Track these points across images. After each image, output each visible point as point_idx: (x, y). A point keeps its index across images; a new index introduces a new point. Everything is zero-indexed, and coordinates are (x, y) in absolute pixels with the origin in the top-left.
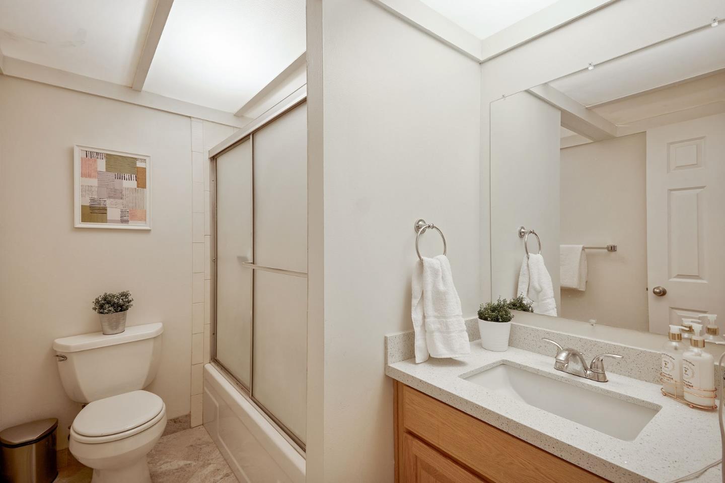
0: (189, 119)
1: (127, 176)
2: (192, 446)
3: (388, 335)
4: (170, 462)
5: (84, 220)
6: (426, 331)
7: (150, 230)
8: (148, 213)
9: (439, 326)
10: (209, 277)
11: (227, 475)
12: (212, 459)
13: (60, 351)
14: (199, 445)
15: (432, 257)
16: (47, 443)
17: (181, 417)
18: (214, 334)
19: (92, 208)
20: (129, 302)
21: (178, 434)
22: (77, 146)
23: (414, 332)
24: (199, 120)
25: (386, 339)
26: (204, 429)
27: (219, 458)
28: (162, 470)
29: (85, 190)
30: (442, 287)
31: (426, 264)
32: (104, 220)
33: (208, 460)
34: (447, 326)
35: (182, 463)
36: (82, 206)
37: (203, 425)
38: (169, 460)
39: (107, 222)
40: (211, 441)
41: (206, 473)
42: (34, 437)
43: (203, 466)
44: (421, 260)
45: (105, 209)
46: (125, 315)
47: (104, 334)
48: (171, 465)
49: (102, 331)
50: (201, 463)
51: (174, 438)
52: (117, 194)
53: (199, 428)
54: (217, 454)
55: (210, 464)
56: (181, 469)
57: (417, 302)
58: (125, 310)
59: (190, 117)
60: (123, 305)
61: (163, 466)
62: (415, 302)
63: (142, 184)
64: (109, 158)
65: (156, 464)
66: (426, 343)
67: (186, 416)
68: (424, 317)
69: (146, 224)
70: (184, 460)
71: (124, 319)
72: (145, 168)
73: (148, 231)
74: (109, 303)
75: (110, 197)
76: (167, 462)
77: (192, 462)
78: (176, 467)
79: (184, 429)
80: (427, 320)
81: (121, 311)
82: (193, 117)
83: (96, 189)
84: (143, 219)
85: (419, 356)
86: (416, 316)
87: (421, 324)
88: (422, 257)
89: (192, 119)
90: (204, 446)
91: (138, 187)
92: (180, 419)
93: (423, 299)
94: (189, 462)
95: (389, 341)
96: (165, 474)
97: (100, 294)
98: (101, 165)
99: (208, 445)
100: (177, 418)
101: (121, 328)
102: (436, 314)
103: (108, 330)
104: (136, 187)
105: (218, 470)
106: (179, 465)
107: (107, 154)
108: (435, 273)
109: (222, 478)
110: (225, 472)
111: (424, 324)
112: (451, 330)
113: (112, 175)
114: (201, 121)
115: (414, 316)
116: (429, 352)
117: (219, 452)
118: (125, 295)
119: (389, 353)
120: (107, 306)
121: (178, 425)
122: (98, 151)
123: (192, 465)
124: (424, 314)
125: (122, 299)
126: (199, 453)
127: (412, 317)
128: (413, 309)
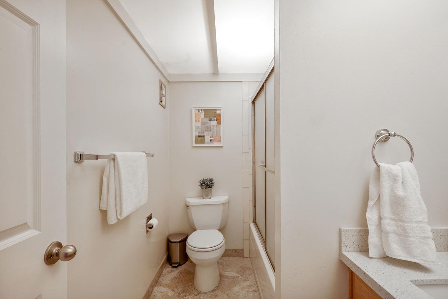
0: (241, 82)
1: (213, 119)
2: (242, 267)
3: (342, 228)
4: (230, 272)
5: (196, 142)
6: (382, 231)
7: (222, 146)
8: (221, 137)
9: (395, 228)
10: (251, 173)
11: (255, 291)
12: (250, 278)
13: (188, 204)
14: (245, 268)
15: (394, 164)
16: (183, 244)
17: (239, 249)
18: (254, 207)
19: (199, 136)
20: (213, 184)
21: (237, 258)
22: (194, 108)
23: (368, 230)
24: (246, 82)
25: (340, 230)
26: (250, 260)
27: (253, 279)
28: (226, 274)
29: (197, 128)
30: (400, 192)
31: (382, 170)
32: (203, 142)
33: (248, 278)
34: (405, 230)
35: (235, 275)
36: (196, 136)
37: (250, 257)
38: (230, 271)
39: (204, 143)
40: (252, 268)
41: (245, 285)
42: (179, 240)
43: (244, 280)
44: (378, 166)
45: (204, 136)
46: (211, 190)
47: (203, 199)
48: (230, 273)
49: (203, 197)
50: (244, 278)
51: (235, 260)
52: (208, 129)
53: (248, 259)
54: (253, 276)
55: (248, 281)
56: (234, 278)
57: (373, 204)
58: (210, 188)
59: (241, 81)
60: (210, 185)
61: (226, 273)
62: (371, 203)
63: (219, 123)
64: (205, 111)
65: (224, 270)
66: (382, 241)
67: (241, 250)
68: (380, 218)
69: (220, 143)
70: (236, 273)
71: (211, 192)
72: (220, 114)
73: (222, 147)
74: (204, 183)
75: (206, 131)
76: (229, 271)
77: (240, 276)
78: (232, 276)
79: (241, 257)
80: (383, 221)
81: (209, 188)
82: (243, 81)
83: (200, 127)
84: (219, 141)
85: (373, 252)
86: (371, 216)
87: (377, 224)
88: (379, 163)
89: (243, 82)
90: (248, 269)
91: (217, 124)
92: (238, 250)
93: (380, 202)
94: (238, 275)
95: (342, 233)
96: (227, 277)
97: (201, 179)
98: (202, 115)
99: (250, 270)
100: (237, 250)
101: (209, 196)
102: (393, 217)
103: (205, 197)
104: (216, 124)
105: (251, 286)
106: (233, 275)
107: (205, 110)
108: (394, 178)
109: (252, 291)
110: (254, 288)
111: (380, 225)
112: (410, 235)
113: (207, 119)
114: (247, 82)
115: (369, 215)
116: (385, 251)
117: (254, 276)
118: (211, 180)
119: (342, 243)
120: (203, 184)
121: (237, 253)
122: (201, 109)
123: (240, 278)
124: (380, 215)
125: (209, 182)
126: (244, 272)
127: (367, 216)
128: (368, 209)
